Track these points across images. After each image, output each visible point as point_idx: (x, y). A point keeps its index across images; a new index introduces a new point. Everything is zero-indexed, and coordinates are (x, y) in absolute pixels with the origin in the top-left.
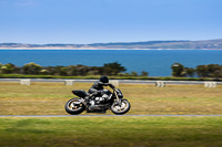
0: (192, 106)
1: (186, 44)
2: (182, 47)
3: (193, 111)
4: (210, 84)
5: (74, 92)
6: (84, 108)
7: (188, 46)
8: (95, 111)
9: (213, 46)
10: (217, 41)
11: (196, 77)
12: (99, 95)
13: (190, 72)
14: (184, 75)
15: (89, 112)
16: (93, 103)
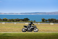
1: (45, 13)
3: (48, 31)
4: (52, 24)
5: (24, 26)
9: (52, 14)
10: (53, 12)
11: (48, 22)
13: (46, 21)
14: (45, 21)
15: (28, 31)
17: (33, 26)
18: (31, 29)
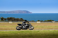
0: (6, 28)
2: (3, 13)
3: (6, 29)
4: (10, 22)
6: (21, 28)
7: (5, 13)
8: (24, 29)
9: (11, 13)
10: (12, 11)
11: (7, 21)
12: (25, 25)
13: (5, 19)
14: (4, 20)
16: (24, 27)
17: (28, 24)
18: (26, 27)
